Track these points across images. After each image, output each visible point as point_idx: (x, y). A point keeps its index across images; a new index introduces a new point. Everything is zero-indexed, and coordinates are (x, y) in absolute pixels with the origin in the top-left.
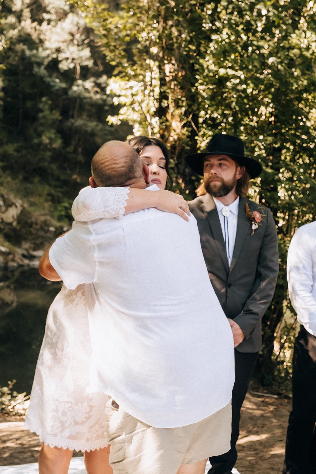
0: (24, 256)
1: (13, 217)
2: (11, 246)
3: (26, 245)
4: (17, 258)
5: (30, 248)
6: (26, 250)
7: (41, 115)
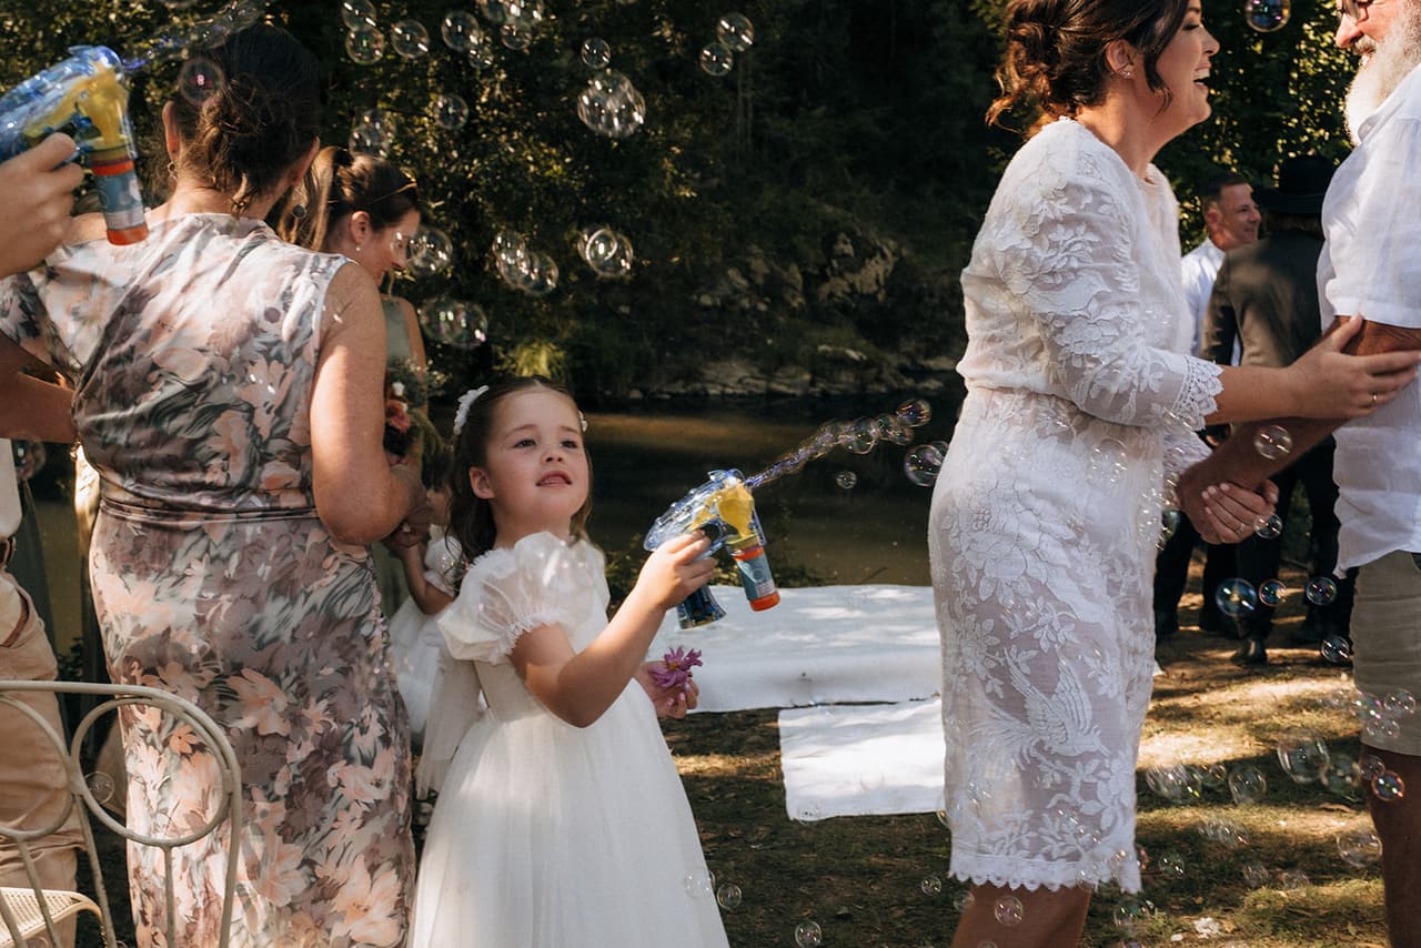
0: (904, 370)
1: (877, 281)
2: (872, 348)
3: (908, 345)
4: (886, 375)
5: (918, 351)
6: (908, 355)
7: (937, 33)
